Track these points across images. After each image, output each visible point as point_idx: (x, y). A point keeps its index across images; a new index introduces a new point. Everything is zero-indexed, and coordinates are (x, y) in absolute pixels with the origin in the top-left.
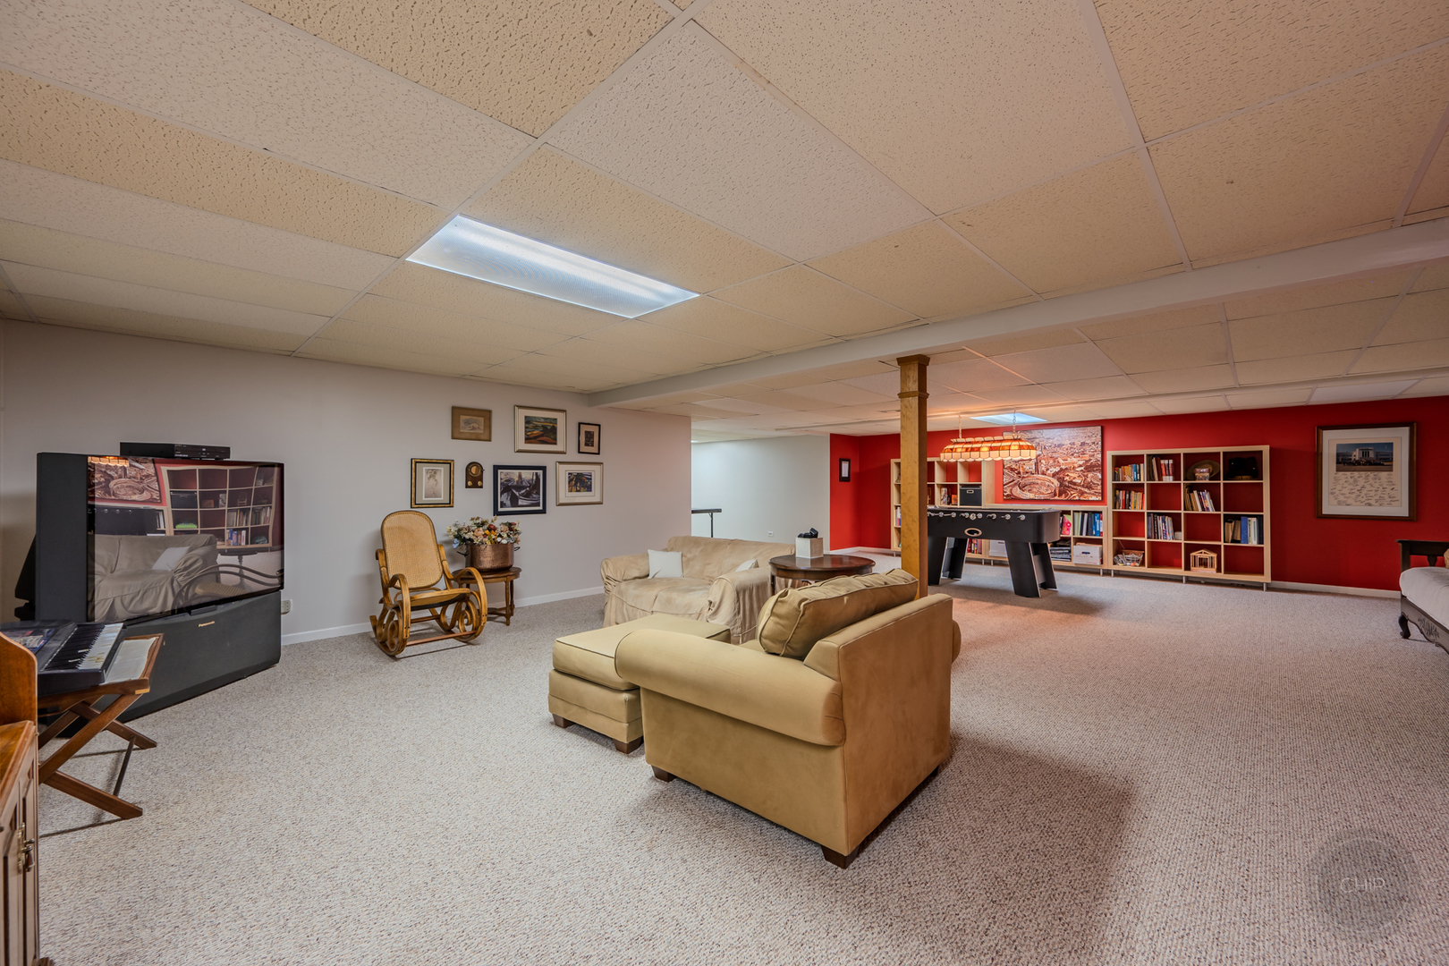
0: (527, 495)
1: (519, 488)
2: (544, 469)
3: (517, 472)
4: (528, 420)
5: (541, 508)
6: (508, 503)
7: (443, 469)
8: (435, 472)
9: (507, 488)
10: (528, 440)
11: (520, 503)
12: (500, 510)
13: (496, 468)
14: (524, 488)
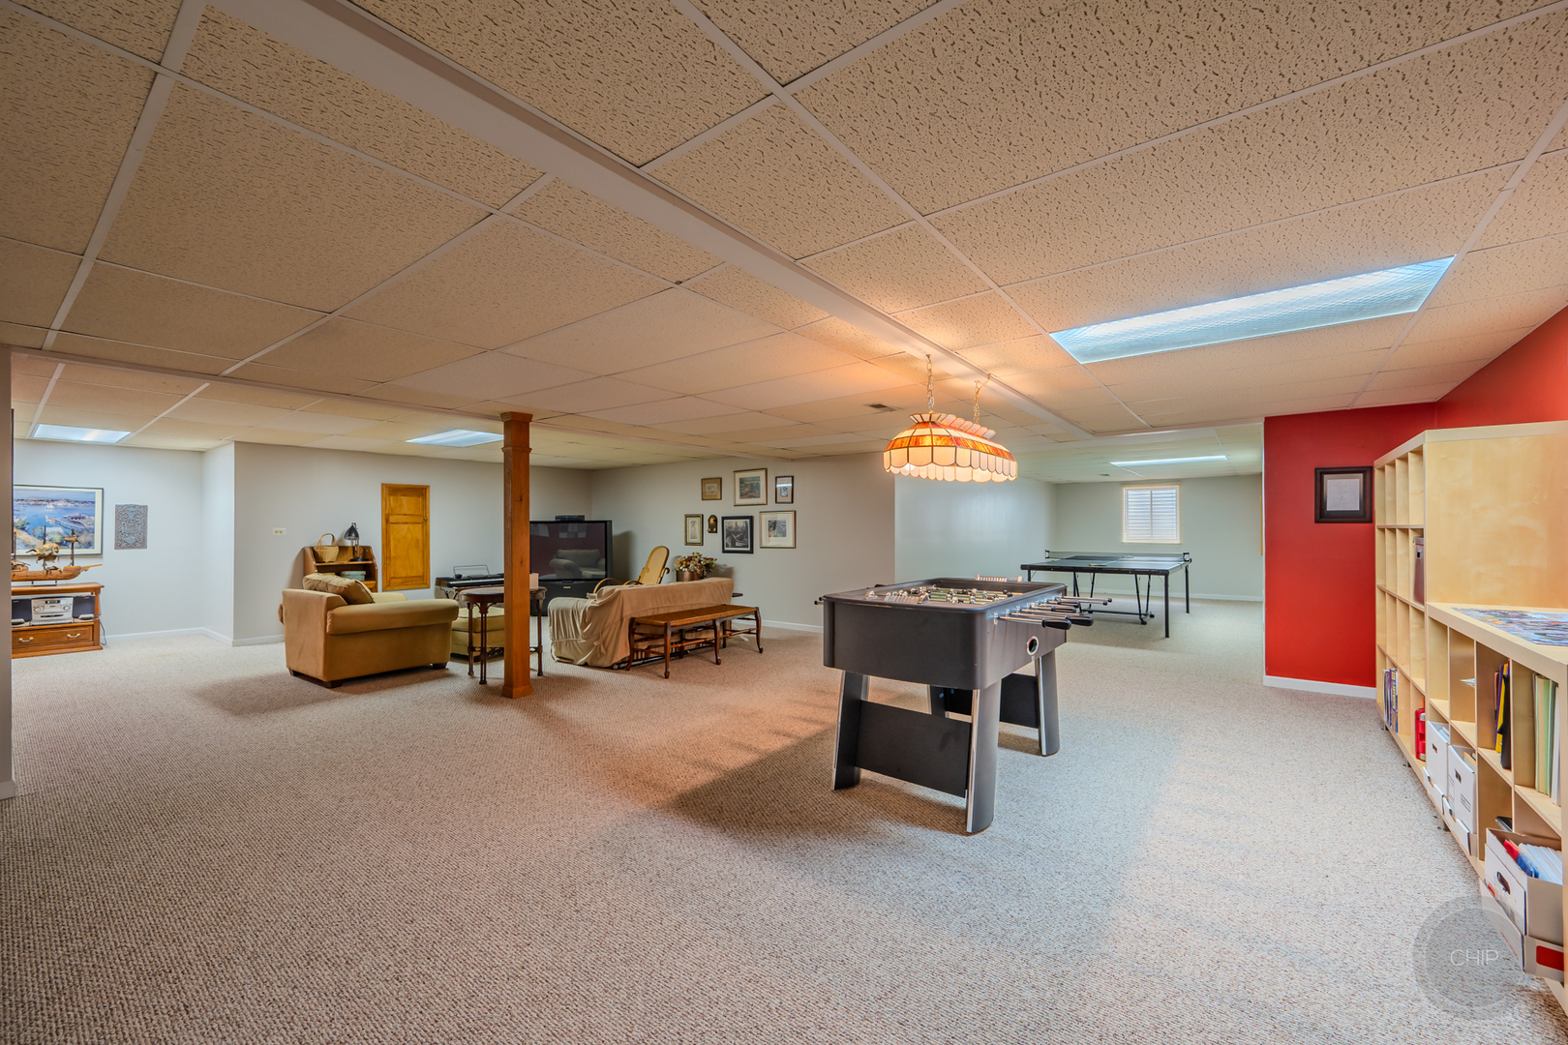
0: (741, 539)
1: (736, 533)
2: (751, 518)
3: (734, 521)
4: (742, 481)
5: (749, 549)
6: (730, 544)
7: (698, 520)
8: (694, 522)
9: (729, 534)
10: (742, 496)
11: (737, 544)
12: (726, 549)
13: (724, 518)
14: (739, 533)
